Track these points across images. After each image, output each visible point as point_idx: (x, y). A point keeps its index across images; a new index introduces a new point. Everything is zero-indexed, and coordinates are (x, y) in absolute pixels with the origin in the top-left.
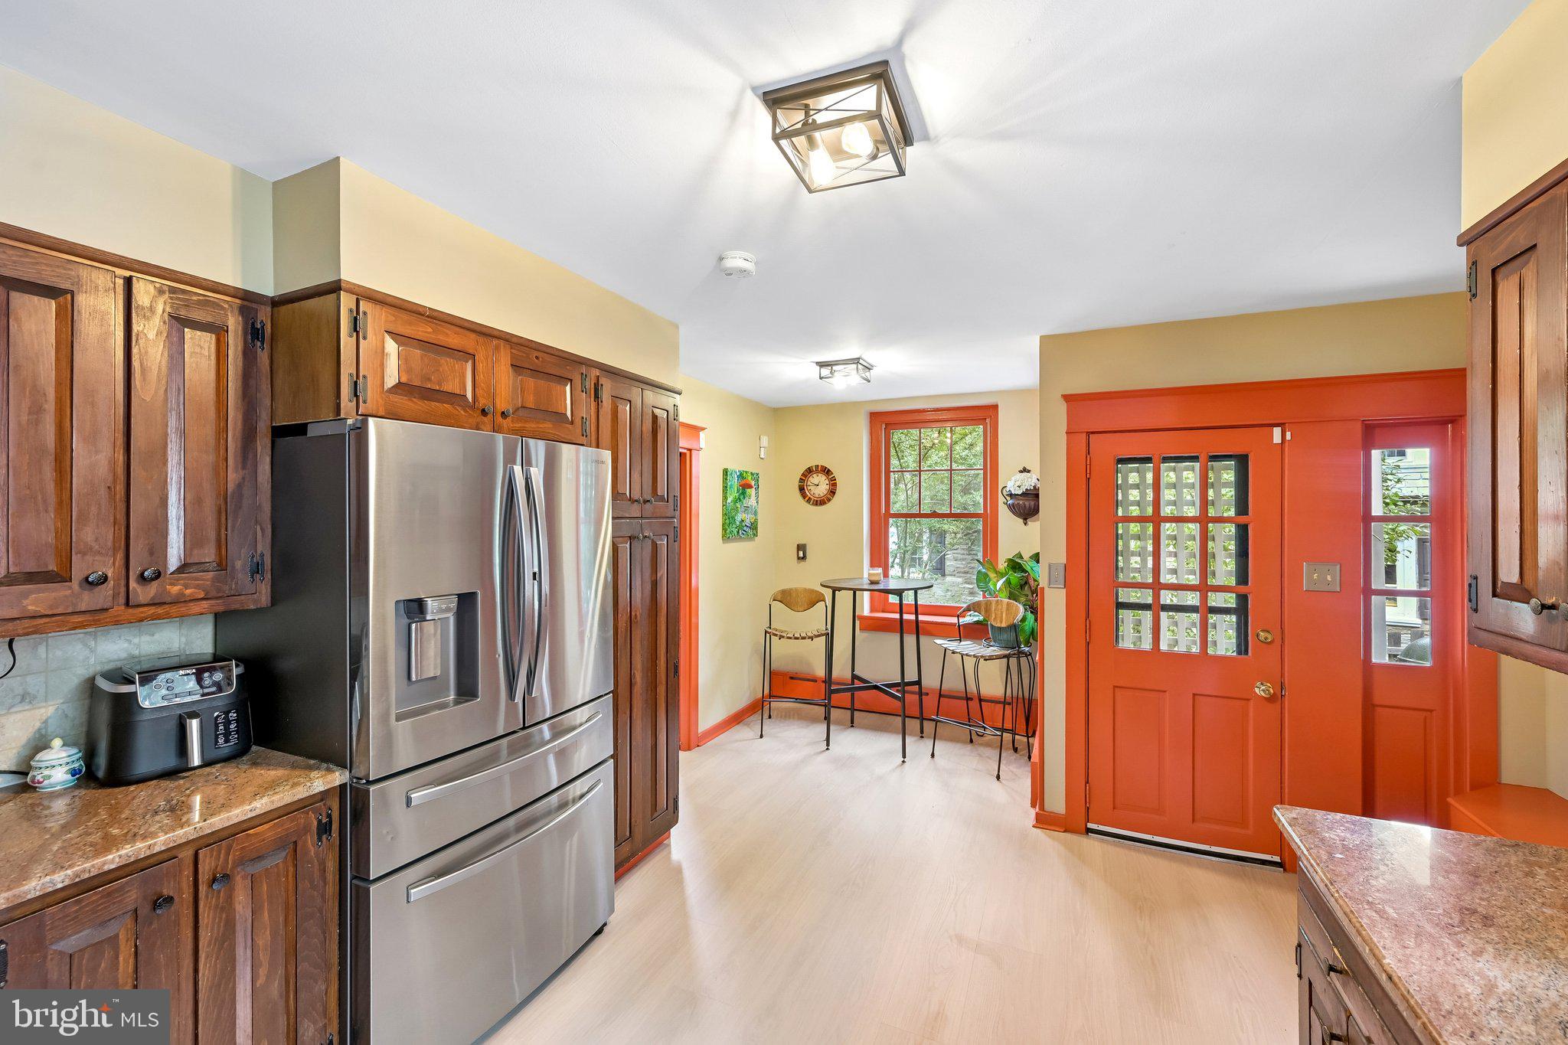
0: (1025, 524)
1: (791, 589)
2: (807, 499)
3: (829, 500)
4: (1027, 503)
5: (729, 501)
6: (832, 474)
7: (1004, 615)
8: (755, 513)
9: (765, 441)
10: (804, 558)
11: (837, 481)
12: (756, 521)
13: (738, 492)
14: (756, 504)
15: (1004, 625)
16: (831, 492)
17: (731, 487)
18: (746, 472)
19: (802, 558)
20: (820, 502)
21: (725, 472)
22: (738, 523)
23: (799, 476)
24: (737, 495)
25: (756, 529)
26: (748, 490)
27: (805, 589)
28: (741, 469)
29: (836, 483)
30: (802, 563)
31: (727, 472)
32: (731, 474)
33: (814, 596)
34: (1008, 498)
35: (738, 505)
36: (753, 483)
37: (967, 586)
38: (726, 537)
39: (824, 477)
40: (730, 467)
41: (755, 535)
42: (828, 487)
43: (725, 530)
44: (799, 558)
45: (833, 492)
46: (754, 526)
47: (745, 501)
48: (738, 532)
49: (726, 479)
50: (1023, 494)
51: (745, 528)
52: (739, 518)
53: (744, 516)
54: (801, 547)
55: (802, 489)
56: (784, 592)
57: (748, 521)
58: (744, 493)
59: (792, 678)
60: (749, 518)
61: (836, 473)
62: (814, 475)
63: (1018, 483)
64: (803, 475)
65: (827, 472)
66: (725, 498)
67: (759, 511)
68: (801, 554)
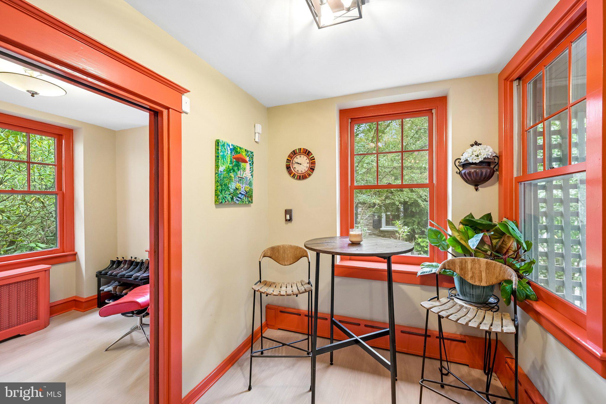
0: (477, 190)
1: (279, 247)
2: (292, 175)
3: (310, 175)
4: (484, 171)
5: (221, 169)
6: (312, 154)
7: (484, 274)
8: (250, 184)
9: (259, 128)
10: (290, 220)
11: (316, 160)
12: (251, 190)
13: (231, 162)
14: (250, 177)
15: (483, 284)
16: (311, 169)
17: (223, 157)
18: (240, 148)
19: (289, 220)
20: (303, 177)
21: (217, 143)
22: (232, 191)
23: (287, 157)
24: (231, 165)
25: (251, 197)
26: (243, 164)
27: (291, 246)
28: (236, 144)
29: (315, 162)
30: (289, 224)
31: (218, 143)
32: (224, 145)
33: (298, 252)
34: (461, 169)
35: (232, 175)
36: (247, 159)
37: (368, 231)
38: (219, 202)
39: (305, 158)
40: (223, 139)
41: (251, 202)
42: (308, 165)
43: (217, 195)
44: (286, 220)
45: (312, 169)
46: (249, 195)
47: (239, 172)
48: (232, 199)
49: (218, 149)
50: (481, 162)
51: (240, 196)
52: (233, 186)
53: (238, 185)
54: (288, 212)
55: (288, 168)
56: (273, 249)
57: (243, 189)
58: (238, 166)
59: (281, 312)
60: (243, 188)
61: (314, 154)
62: (298, 157)
63: (476, 154)
64: (289, 156)
65: (307, 153)
66: (217, 167)
67: (254, 183)
68: (288, 217)
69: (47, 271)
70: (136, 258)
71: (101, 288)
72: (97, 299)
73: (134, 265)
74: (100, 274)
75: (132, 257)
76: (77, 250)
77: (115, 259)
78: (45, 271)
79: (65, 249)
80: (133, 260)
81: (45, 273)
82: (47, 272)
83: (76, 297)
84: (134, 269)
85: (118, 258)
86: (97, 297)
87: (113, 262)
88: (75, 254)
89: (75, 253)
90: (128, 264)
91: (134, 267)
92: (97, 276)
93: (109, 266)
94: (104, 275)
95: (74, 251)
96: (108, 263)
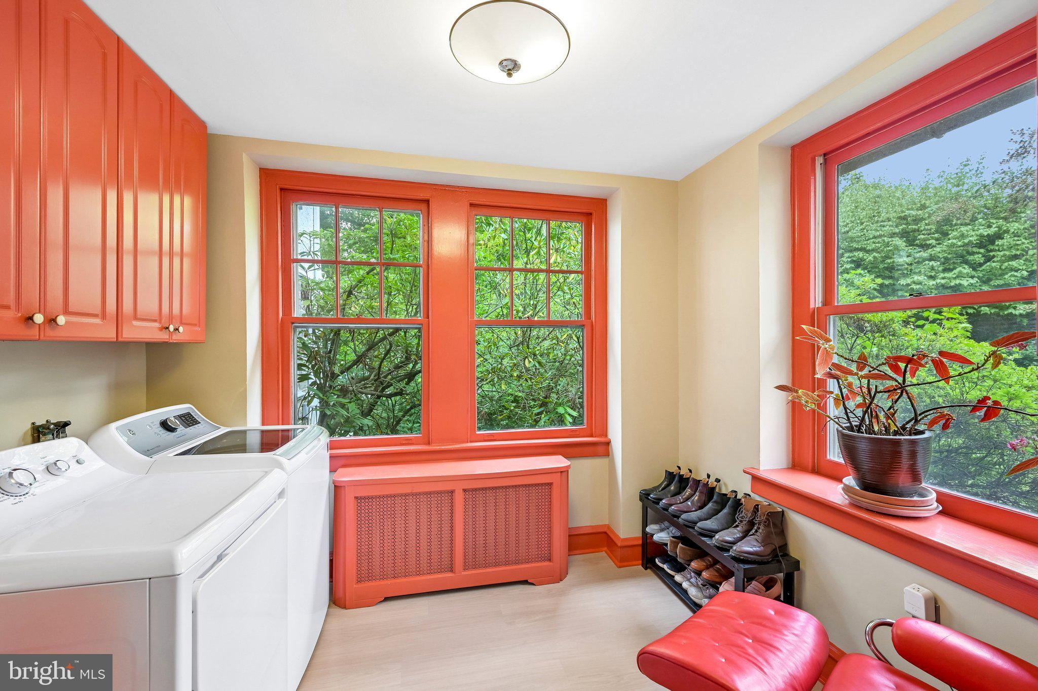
69: (563, 472)
70: (718, 481)
71: (648, 529)
72: (640, 549)
73: (715, 502)
74: (646, 496)
75: (709, 476)
76: (611, 435)
77: (674, 470)
78: (561, 472)
79: (594, 431)
80: (712, 484)
81: (561, 475)
82: (564, 474)
83: (608, 526)
84: (717, 512)
85: (679, 468)
86: (640, 542)
87: (670, 476)
88: (608, 443)
89: (608, 441)
90: (701, 492)
91: (716, 507)
92: (641, 500)
93: (663, 482)
94: (653, 502)
95: (606, 436)
96: (661, 478)
